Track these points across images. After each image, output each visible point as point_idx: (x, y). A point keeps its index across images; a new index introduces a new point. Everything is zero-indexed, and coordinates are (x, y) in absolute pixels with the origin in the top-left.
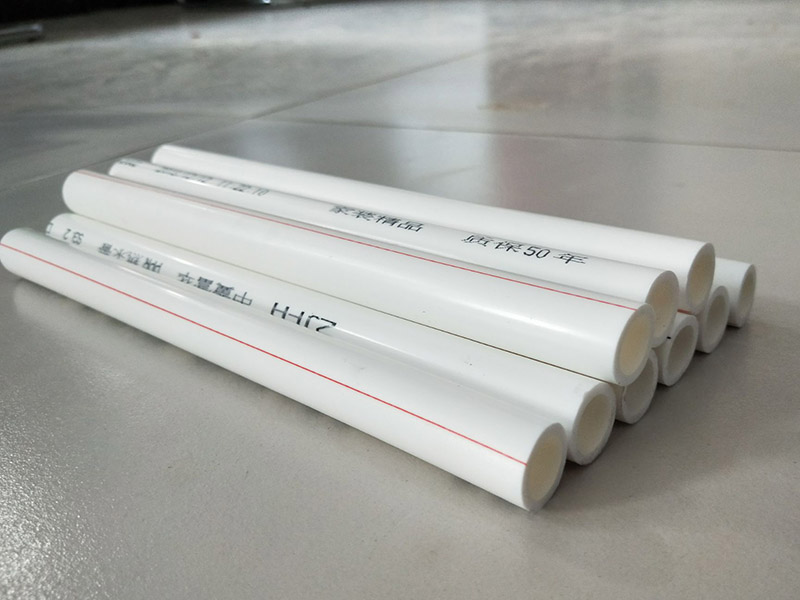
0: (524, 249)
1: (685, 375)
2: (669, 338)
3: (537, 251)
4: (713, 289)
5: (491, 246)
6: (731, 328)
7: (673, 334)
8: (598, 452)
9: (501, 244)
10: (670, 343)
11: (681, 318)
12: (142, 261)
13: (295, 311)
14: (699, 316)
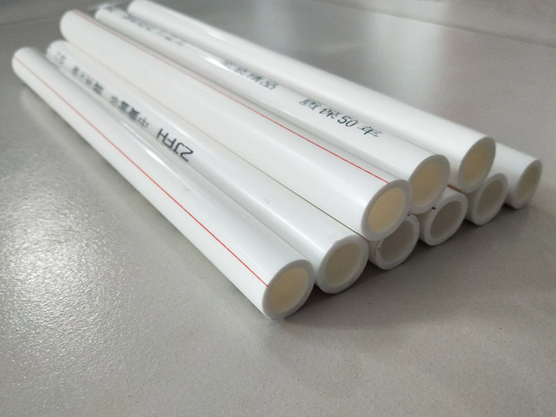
0: (340, 117)
1: (450, 239)
2: (434, 208)
3: (348, 121)
4: (491, 174)
5: (318, 109)
6: (507, 208)
7: (439, 206)
8: (347, 286)
9: (325, 110)
10: (434, 213)
11: (449, 194)
12: (94, 83)
13: (171, 137)
14: (470, 196)
